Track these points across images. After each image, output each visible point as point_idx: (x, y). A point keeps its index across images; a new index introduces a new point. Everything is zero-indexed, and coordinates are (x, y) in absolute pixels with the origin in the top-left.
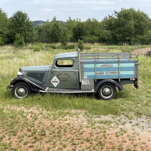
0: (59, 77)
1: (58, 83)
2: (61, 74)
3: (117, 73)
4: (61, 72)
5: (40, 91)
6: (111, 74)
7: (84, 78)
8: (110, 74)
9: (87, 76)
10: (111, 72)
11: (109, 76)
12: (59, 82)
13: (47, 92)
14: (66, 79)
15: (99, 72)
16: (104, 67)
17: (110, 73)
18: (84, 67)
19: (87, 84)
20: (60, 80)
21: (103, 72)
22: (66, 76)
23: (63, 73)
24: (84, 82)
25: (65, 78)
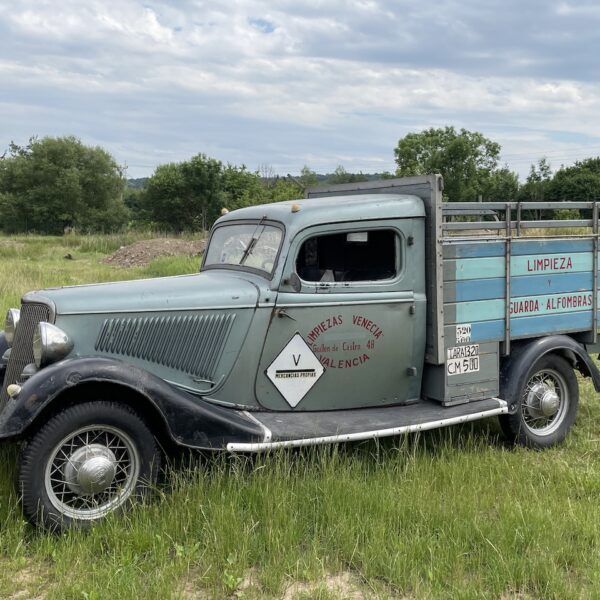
0: (318, 342)
1: (310, 381)
2: (335, 322)
3: (588, 302)
4: (335, 313)
5: (232, 446)
6: (566, 309)
7: (460, 337)
8: (561, 309)
9: (468, 326)
10: (566, 295)
11: (558, 319)
12: (319, 371)
13: (275, 444)
14: (358, 354)
15: (519, 300)
16: (540, 272)
17: (560, 304)
18: (457, 278)
19: (469, 371)
20: (324, 361)
21: (534, 298)
22: (362, 335)
23: (347, 316)
24: (457, 360)
25: (354, 347)
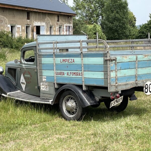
0: (24, 76)
1: (25, 86)
7: (43, 80)
10: (73, 72)
11: (71, 79)
15: (59, 71)
22: (29, 76)
24: (43, 86)
